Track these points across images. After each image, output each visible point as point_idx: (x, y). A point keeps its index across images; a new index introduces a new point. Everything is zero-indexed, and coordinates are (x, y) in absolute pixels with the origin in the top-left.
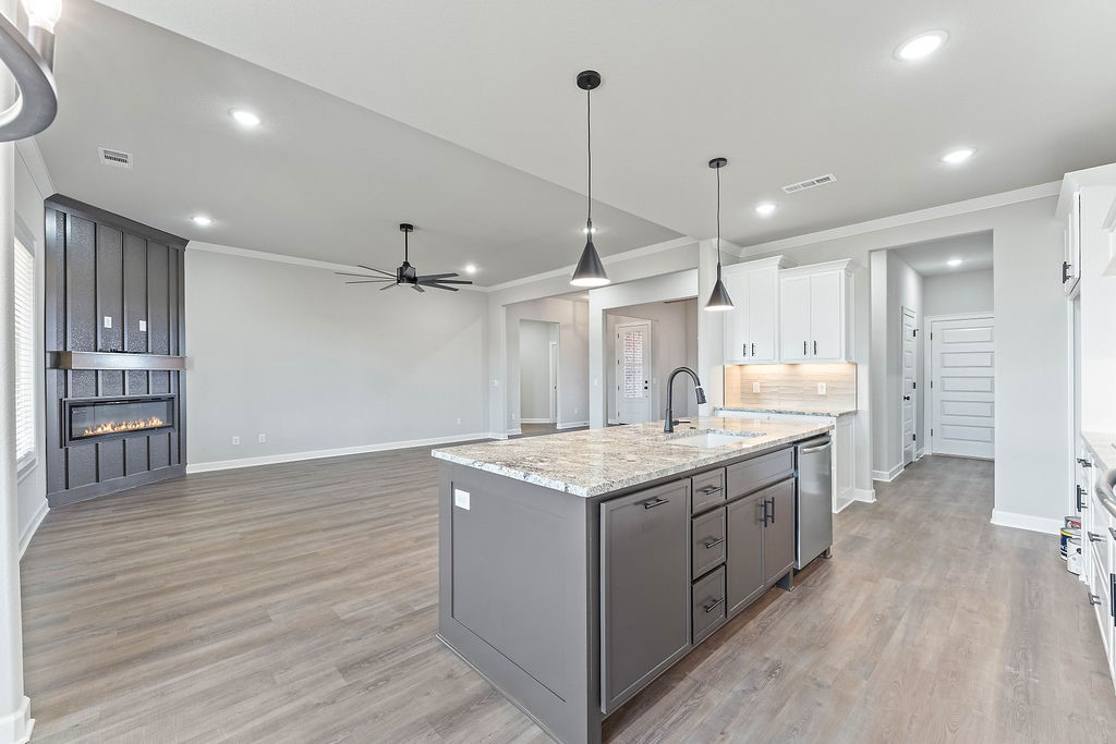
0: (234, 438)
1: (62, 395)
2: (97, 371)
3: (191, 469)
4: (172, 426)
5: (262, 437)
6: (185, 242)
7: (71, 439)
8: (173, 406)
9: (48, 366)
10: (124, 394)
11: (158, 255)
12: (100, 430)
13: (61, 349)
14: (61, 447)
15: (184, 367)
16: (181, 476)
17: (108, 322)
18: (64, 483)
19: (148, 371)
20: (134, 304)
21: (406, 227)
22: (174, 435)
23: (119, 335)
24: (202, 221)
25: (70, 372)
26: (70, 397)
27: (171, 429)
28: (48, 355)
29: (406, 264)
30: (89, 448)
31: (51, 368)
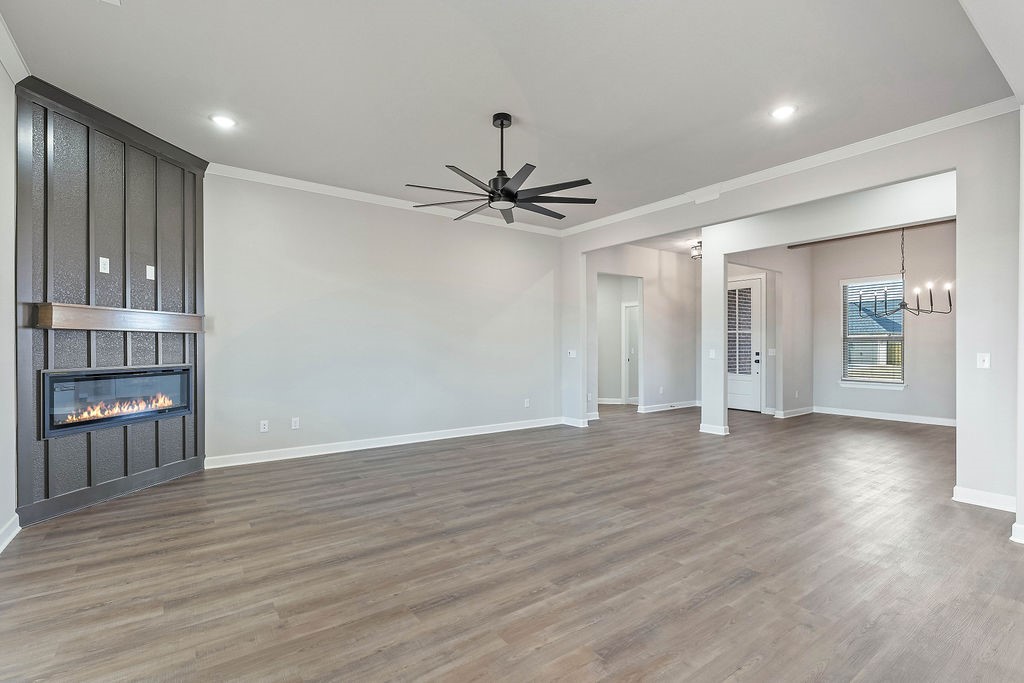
0: (262, 422)
1: (40, 365)
2: (89, 332)
3: (211, 463)
4: (187, 407)
5: (295, 422)
6: (204, 164)
7: (54, 427)
8: (189, 382)
9: (20, 323)
10: (126, 364)
11: (170, 178)
12: (85, 416)
13: (39, 299)
14: (39, 439)
15: (201, 328)
16: (197, 472)
17: (104, 266)
18: (42, 490)
19: (157, 333)
20: (139, 243)
21: (502, 119)
22: (190, 419)
23: (119, 283)
24: (224, 122)
25: (51, 334)
26: (51, 369)
27: (185, 412)
28: (20, 308)
29: (502, 173)
30: (80, 438)
31: (25, 327)
